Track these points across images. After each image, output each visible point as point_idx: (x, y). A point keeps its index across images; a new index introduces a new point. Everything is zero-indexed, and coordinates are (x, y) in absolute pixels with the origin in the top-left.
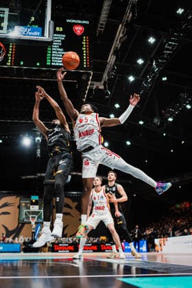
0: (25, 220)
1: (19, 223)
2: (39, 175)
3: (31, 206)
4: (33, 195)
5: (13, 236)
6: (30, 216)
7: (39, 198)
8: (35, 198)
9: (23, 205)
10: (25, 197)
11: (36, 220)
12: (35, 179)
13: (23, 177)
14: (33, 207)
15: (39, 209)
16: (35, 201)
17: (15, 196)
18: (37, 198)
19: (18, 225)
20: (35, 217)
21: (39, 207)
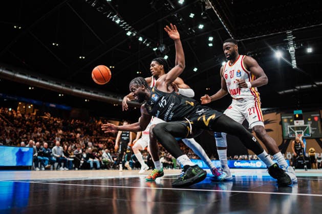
0: (291, 136)
1: (284, 140)
2: (298, 87)
3: (295, 122)
4: (296, 110)
6: (296, 132)
7: (303, 112)
8: (297, 113)
9: (285, 120)
10: (287, 113)
11: (303, 135)
12: (294, 92)
13: (280, 93)
14: (297, 122)
15: (305, 123)
16: (299, 115)
17: (275, 113)
18: (300, 112)
19: (283, 142)
20: (302, 132)
21: (305, 121)
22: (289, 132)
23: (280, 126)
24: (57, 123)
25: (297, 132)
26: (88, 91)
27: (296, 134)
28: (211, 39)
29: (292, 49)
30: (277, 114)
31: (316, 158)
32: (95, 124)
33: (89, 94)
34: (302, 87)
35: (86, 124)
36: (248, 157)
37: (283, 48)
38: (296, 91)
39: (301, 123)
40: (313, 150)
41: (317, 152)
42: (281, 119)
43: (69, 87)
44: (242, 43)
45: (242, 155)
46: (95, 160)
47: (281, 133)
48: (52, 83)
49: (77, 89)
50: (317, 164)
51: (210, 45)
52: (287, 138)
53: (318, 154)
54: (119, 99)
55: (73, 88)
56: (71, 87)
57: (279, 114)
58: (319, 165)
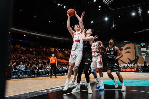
1: (136, 57)
2: (143, 30)
3: (141, 49)
4: (142, 43)
5: (134, 63)
8: (143, 44)
9: (137, 47)
10: (138, 43)
11: (145, 56)
12: (141, 33)
13: (134, 33)
14: (143, 49)
15: (146, 50)
16: (143, 46)
17: (132, 43)
18: (144, 44)
19: (136, 58)
20: (145, 54)
21: (146, 49)
22: (138, 54)
23: (134, 50)
24: (23, 49)
26: (39, 34)
27: (142, 55)
28: (100, 7)
30: (133, 44)
32: (42, 50)
33: (39, 35)
34: (145, 30)
35: (38, 50)
38: (142, 32)
39: (144, 49)
42: (135, 46)
43: (29, 32)
46: (42, 70)
47: (135, 54)
48: (20, 30)
49: (33, 32)
54: (54, 37)
55: (31, 32)
56: (30, 32)
57: (134, 44)
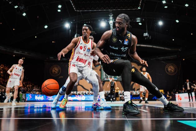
0: (105, 79)
22: (104, 77)
23: (100, 72)
25: (110, 77)
27: (109, 77)
28: (60, 6)
29: (111, 22)
31: (119, 94)
36: (77, 93)
37: (106, 21)
40: (118, 88)
41: (120, 90)
42: (101, 67)
44: (81, 13)
45: (73, 91)
50: (119, 98)
51: (59, 11)
52: (103, 80)
53: (121, 91)
58: (120, 99)
